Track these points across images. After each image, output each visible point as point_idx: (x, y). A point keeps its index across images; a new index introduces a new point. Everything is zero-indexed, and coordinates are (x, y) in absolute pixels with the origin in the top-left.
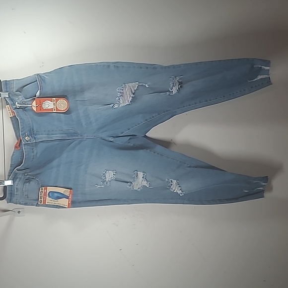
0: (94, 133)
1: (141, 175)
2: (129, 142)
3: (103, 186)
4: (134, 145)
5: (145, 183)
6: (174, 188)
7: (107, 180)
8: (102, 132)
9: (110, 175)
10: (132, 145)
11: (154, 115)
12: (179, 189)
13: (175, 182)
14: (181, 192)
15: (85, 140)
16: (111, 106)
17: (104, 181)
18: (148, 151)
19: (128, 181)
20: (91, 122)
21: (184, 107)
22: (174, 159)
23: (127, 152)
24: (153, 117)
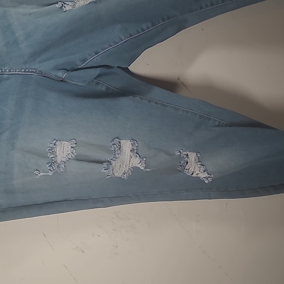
0: (25, 63)
1: (127, 145)
2: (98, 83)
3: (50, 173)
4: (107, 88)
5: (136, 162)
6: (192, 169)
7: (59, 161)
8: (41, 62)
9: (64, 151)
10: (104, 89)
11: (144, 26)
12: (202, 169)
13: (192, 156)
14: (206, 175)
15: (7, 79)
16: (57, 5)
17: (52, 163)
18: (138, 98)
19: (103, 159)
20: (16, 42)
21: (201, 8)
22: (188, 112)
23: (96, 101)
24: (143, 30)
